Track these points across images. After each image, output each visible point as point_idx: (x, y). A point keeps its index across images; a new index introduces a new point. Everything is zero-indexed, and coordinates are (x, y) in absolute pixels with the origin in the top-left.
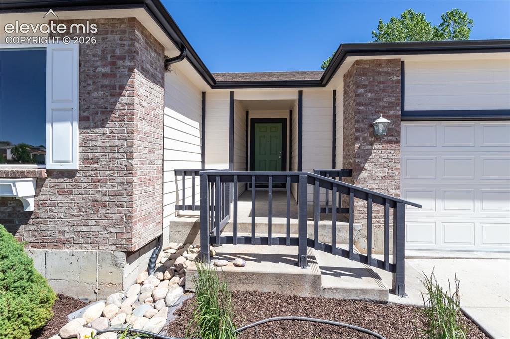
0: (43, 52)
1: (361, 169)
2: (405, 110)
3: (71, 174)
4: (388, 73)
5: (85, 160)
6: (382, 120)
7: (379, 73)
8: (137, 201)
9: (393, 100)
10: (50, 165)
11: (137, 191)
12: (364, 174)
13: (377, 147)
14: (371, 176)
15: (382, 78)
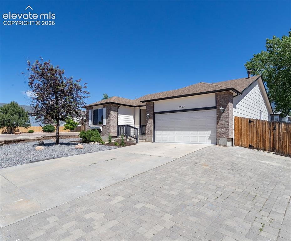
0: (103, 109)
1: (147, 124)
2: (155, 112)
3: (105, 126)
4: (151, 105)
5: (106, 124)
6: (148, 115)
7: (150, 105)
8: (111, 130)
9: (151, 110)
10: (103, 125)
11: (111, 128)
12: (147, 126)
13: (149, 120)
14: (148, 126)
15: (150, 106)
